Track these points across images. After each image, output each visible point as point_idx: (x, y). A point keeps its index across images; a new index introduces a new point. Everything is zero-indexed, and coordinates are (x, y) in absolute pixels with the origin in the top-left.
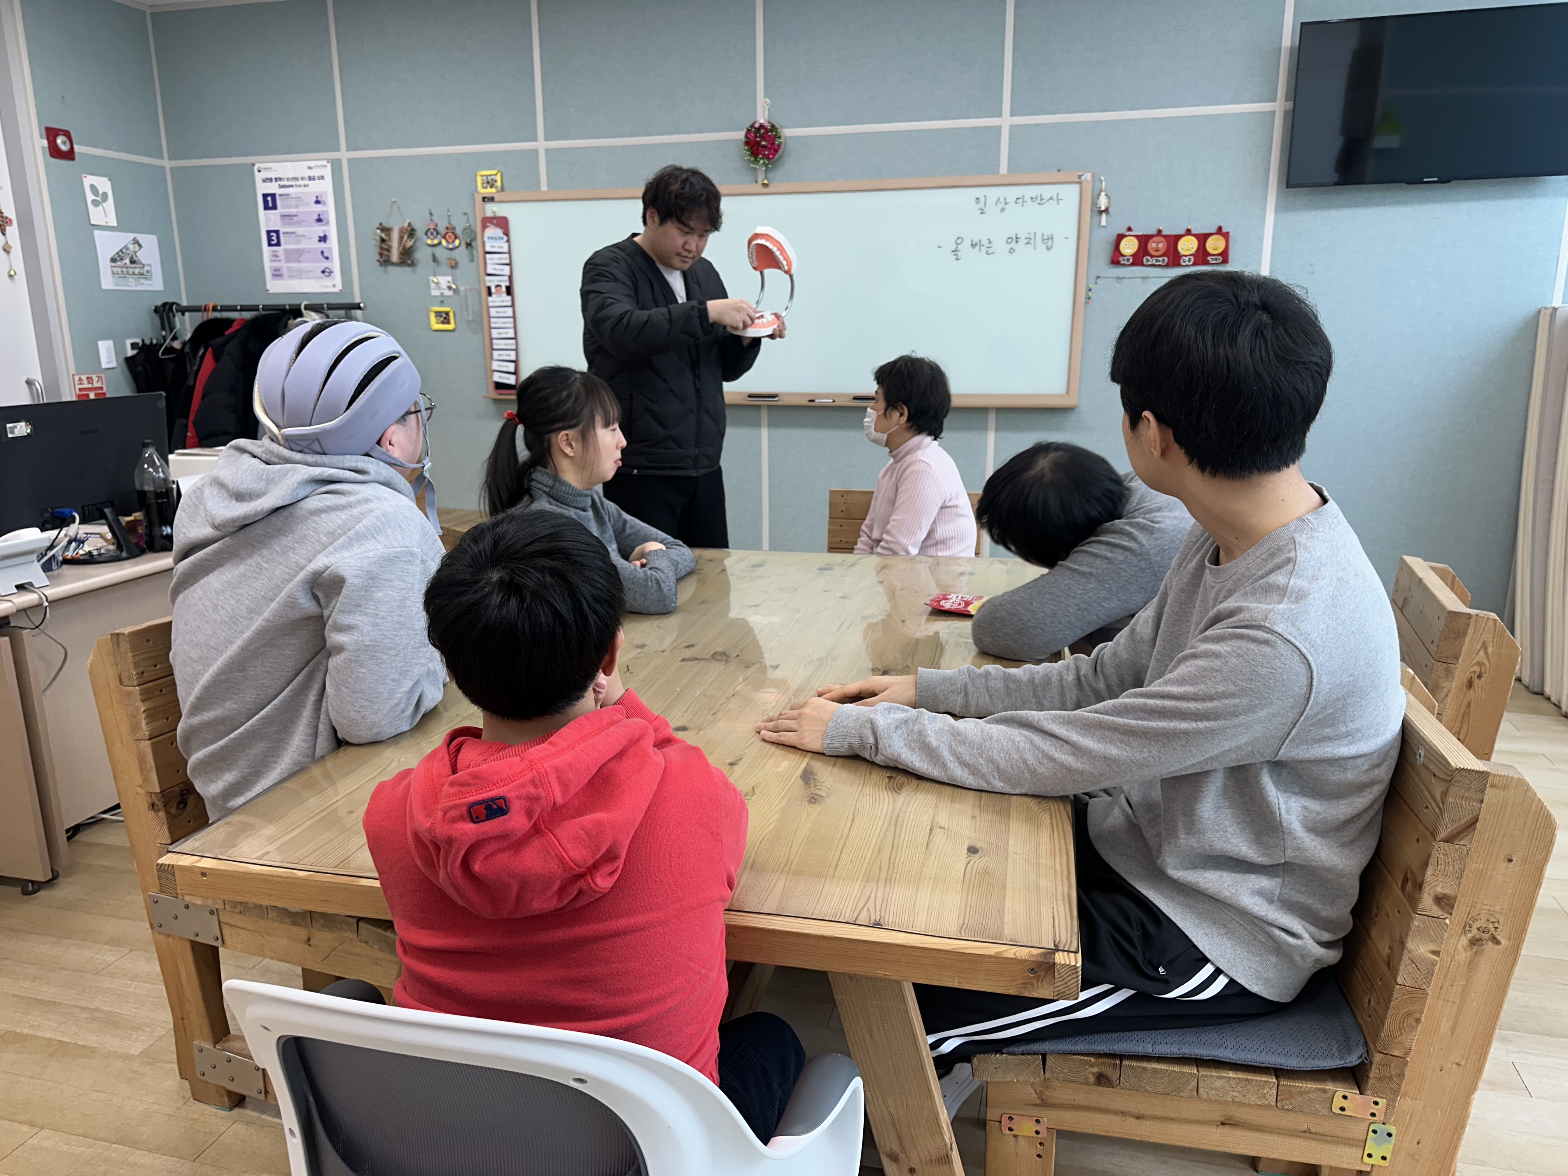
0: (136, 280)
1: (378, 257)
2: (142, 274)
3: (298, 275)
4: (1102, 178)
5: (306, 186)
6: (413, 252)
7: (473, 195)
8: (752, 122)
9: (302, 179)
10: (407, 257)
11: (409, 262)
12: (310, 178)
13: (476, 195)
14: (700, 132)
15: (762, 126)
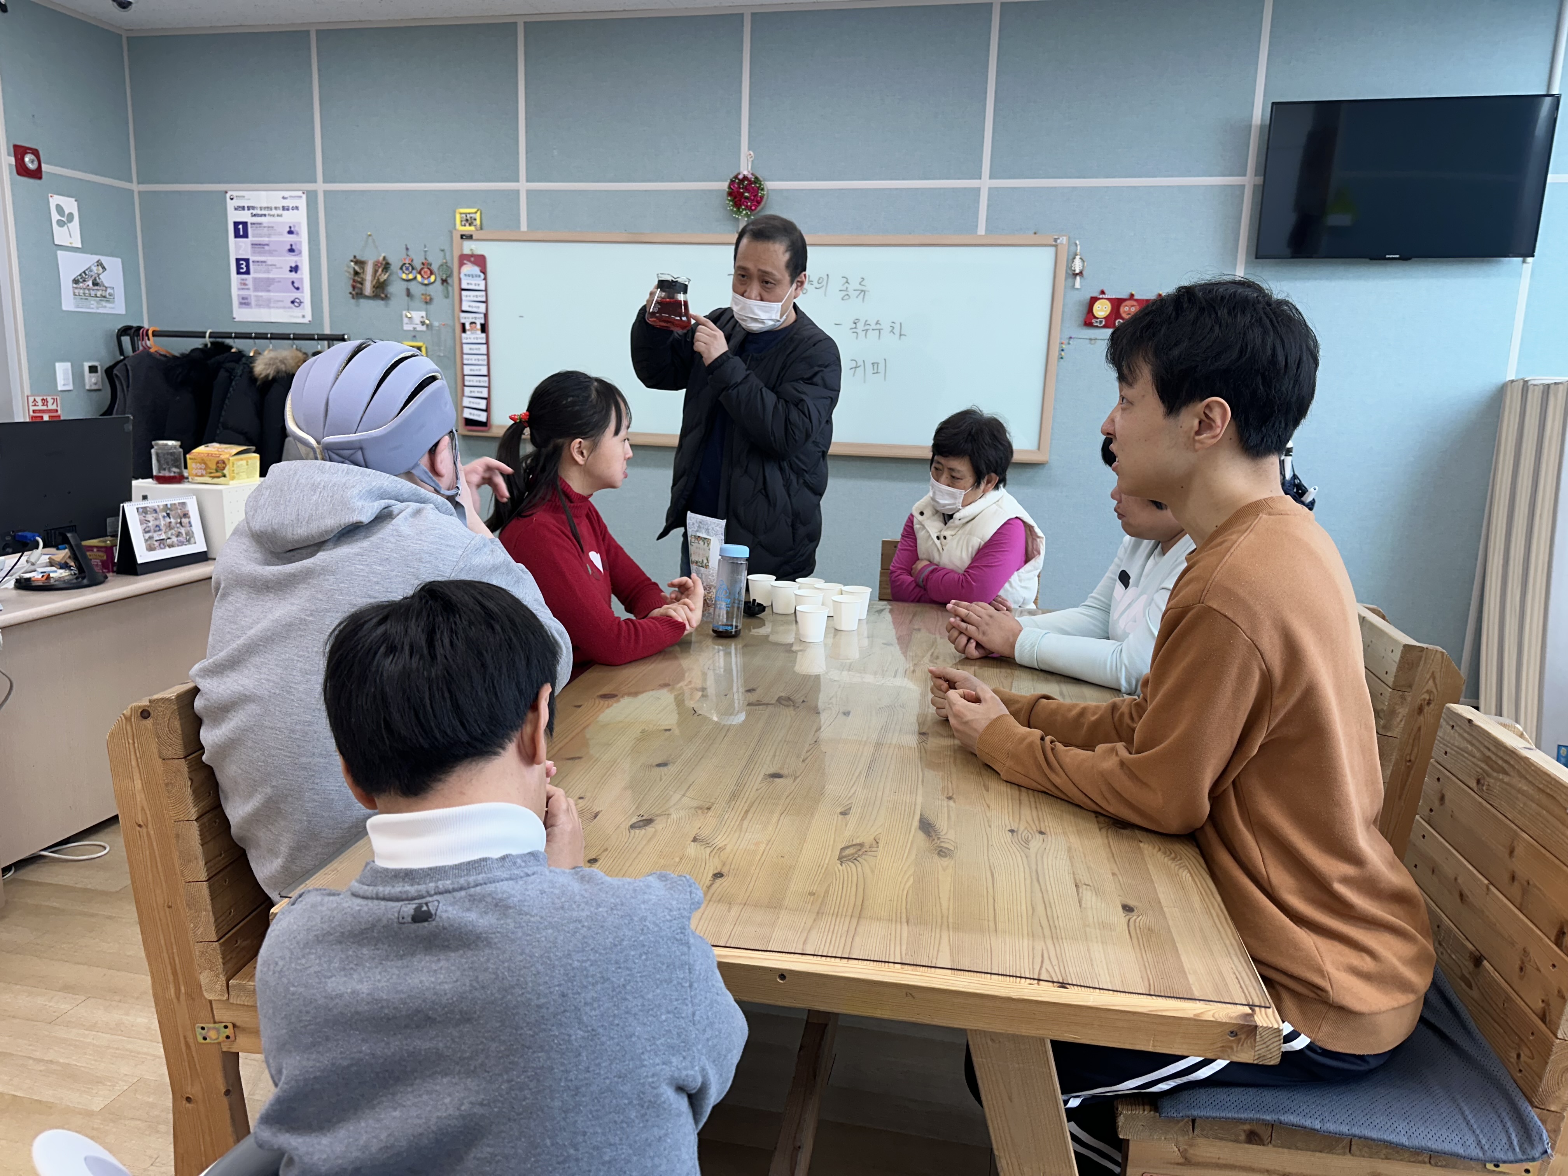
0: (98, 303)
1: (351, 289)
2: (105, 297)
3: (267, 304)
4: (1078, 242)
5: (280, 216)
6: (387, 286)
7: (451, 232)
8: (735, 174)
9: (276, 208)
10: (381, 291)
11: (383, 295)
12: (284, 208)
13: (454, 233)
14: (683, 180)
15: (745, 178)
